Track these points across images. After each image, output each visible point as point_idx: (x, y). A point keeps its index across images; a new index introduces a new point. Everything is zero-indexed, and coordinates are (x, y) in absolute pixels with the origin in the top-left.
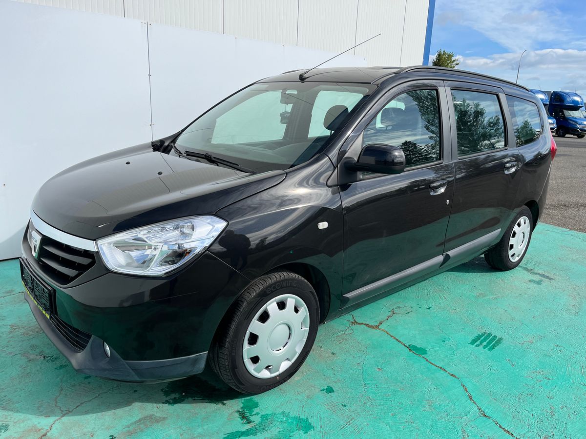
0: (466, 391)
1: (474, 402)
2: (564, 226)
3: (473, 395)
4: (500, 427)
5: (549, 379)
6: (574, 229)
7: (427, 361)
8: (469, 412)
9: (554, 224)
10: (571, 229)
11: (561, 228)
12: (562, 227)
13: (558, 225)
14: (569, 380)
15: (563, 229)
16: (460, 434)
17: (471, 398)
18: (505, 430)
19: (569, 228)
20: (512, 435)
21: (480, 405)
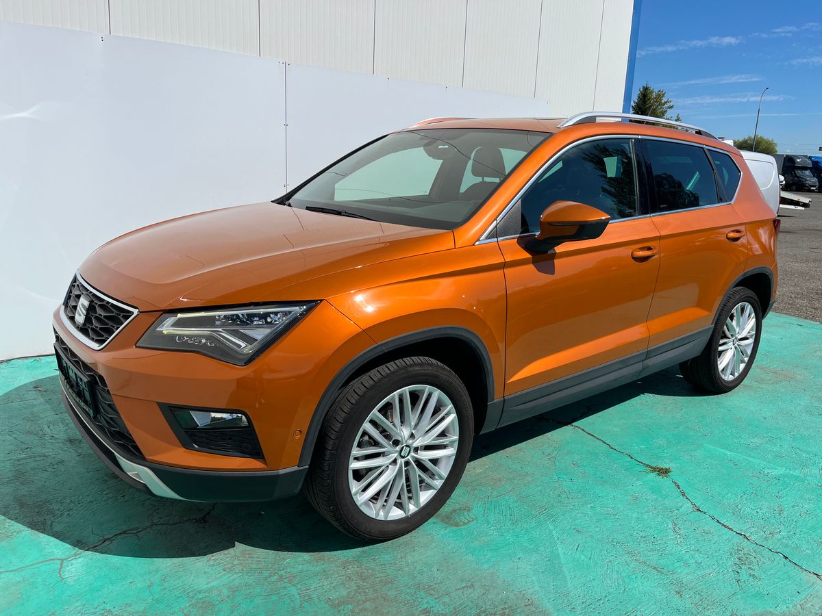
0: (679, 488)
1: (687, 498)
2: (813, 318)
3: (686, 491)
4: (718, 522)
5: (779, 479)
7: (632, 458)
8: (681, 507)
9: (800, 316)
11: (808, 321)
13: (806, 318)
14: (804, 482)
15: (812, 322)
16: (670, 526)
17: (683, 494)
18: (723, 525)
20: (732, 530)
21: (694, 502)
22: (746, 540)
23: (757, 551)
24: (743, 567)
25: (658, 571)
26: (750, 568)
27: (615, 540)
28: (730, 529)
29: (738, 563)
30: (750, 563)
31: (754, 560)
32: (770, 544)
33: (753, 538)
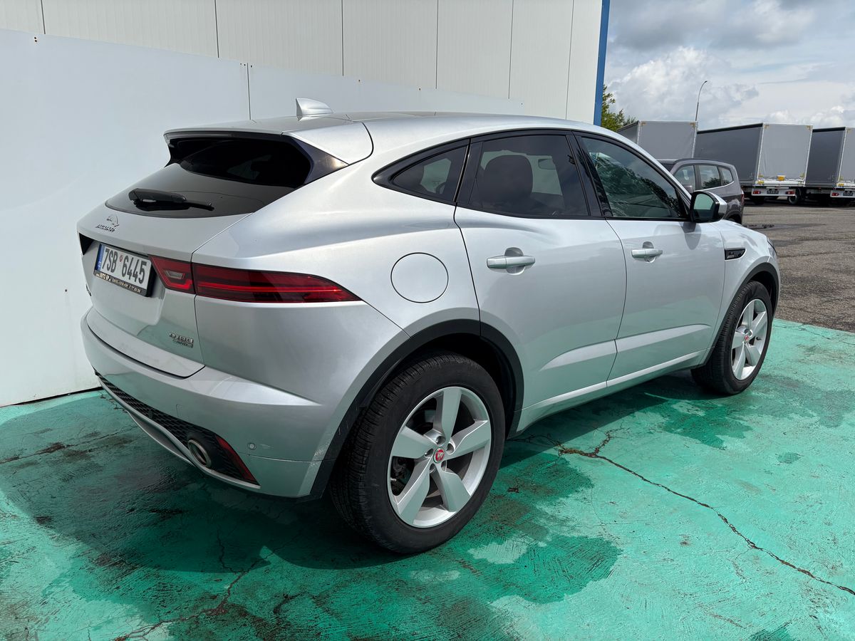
0: (726, 521)
1: (739, 534)
2: (794, 319)
3: (735, 525)
4: (778, 559)
6: (807, 324)
7: (669, 490)
8: (736, 545)
10: (804, 324)
11: (790, 322)
12: (792, 320)
13: (787, 319)
16: (732, 569)
17: (734, 529)
18: (783, 561)
19: (801, 322)
20: (794, 567)
21: (747, 537)
22: (810, 577)
23: (827, 589)
24: (818, 610)
25: (737, 625)
26: (826, 611)
27: (682, 592)
28: (791, 565)
29: (812, 606)
30: (825, 605)
31: (828, 601)
32: (836, 580)
33: (818, 574)
